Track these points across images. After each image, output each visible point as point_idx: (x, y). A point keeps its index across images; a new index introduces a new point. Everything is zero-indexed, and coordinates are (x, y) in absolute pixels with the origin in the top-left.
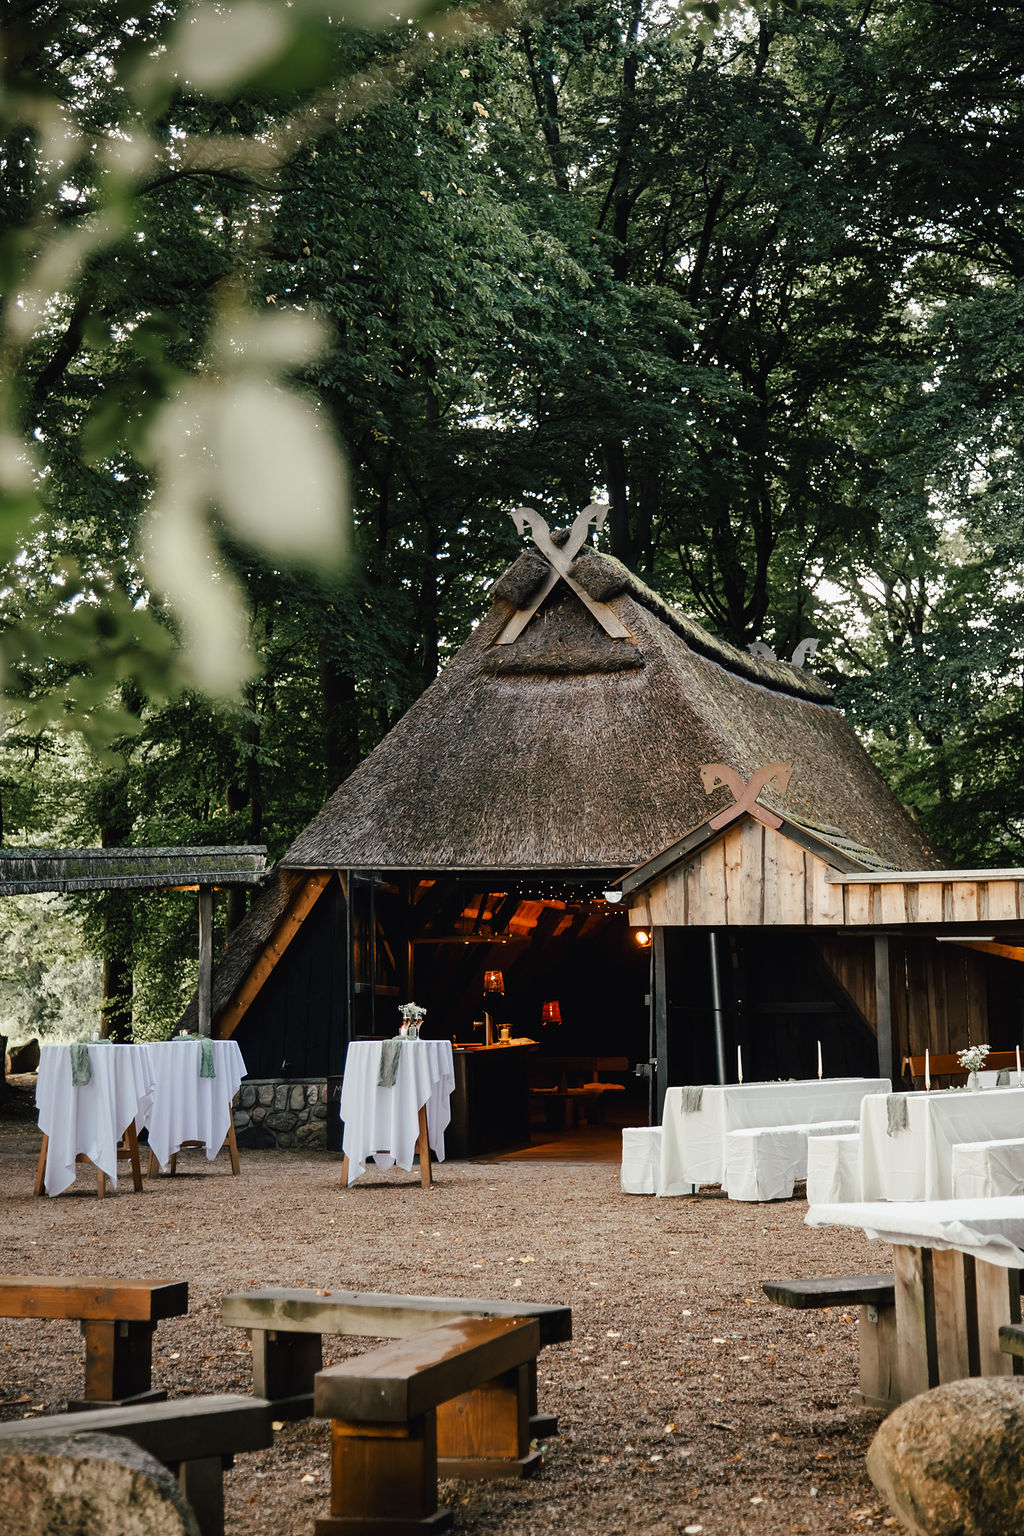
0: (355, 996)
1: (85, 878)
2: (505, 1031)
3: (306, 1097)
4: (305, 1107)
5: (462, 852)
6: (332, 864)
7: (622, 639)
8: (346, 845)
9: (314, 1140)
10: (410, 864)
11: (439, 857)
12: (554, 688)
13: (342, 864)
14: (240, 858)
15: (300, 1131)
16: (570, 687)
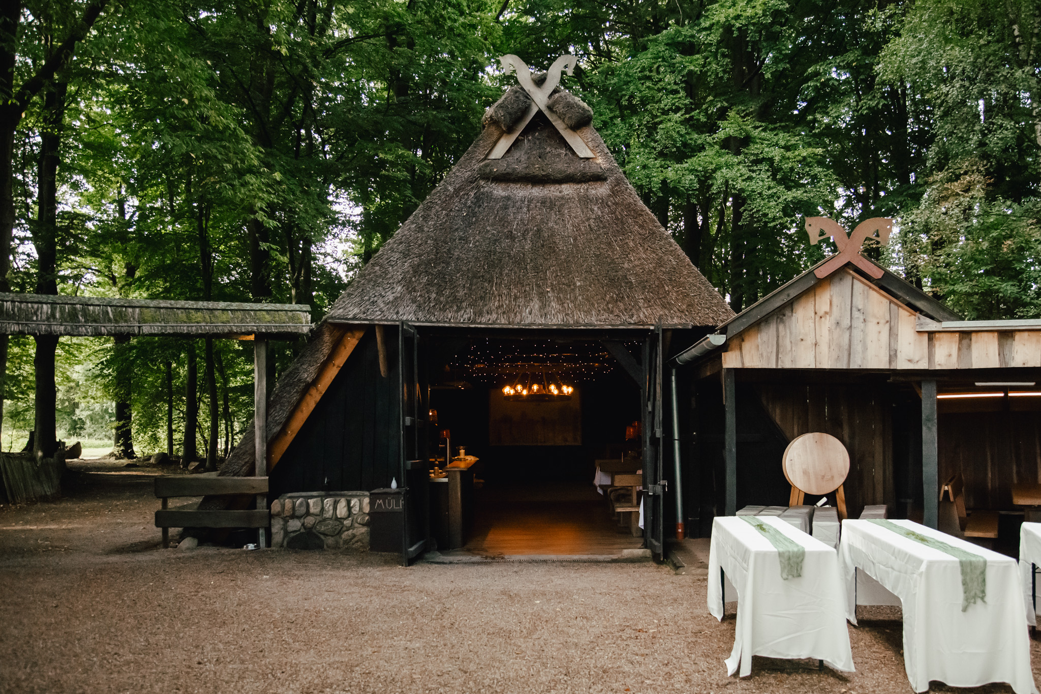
0: (406, 428)
1: (158, 324)
2: (462, 451)
3: (349, 508)
4: (349, 516)
5: (481, 314)
6: (372, 320)
7: (588, 159)
8: (382, 305)
9: (357, 542)
10: (438, 321)
11: (461, 318)
12: (537, 192)
13: (382, 320)
14: (290, 314)
15: (345, 535)
16: (552, 191)
